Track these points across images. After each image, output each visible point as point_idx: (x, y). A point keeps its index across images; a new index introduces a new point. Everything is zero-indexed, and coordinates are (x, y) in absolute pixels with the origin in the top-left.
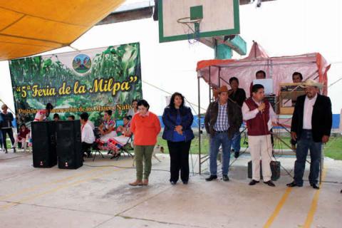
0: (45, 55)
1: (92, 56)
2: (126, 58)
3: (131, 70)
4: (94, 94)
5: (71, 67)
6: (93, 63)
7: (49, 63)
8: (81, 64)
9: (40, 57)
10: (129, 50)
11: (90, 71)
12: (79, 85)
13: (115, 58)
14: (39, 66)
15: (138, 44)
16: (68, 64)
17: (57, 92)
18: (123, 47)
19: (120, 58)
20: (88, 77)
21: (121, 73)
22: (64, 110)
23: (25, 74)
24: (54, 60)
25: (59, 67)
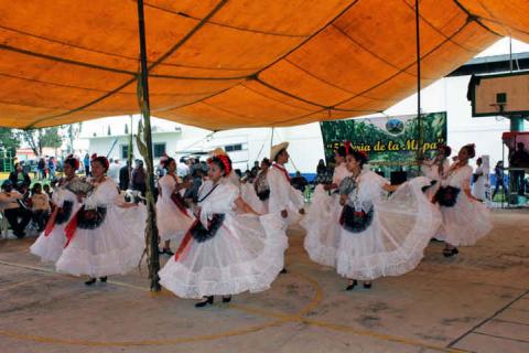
0: (359, 119)
1: (404, 121)
2: (435, 124)
3: (439, 134)
4: (406, 151)
5: (384, 129)
6: (405, 127)
7: (362, 125)
8: (395, 127)
9: (353, 121)
10: (437, 118)
11: (403, 133)
12: (393, 143)
13: (426, 123)
14: (353, 127)
15: (445, 113)
16: (382, 127)
17: (372, 148)
18: (432, 115)
19: (430, 124)
20: (401, 137)
21: (431, 136)
22: (378, 163)
23: (338, 133)
24: (367, 123)
25: (372, 129)
